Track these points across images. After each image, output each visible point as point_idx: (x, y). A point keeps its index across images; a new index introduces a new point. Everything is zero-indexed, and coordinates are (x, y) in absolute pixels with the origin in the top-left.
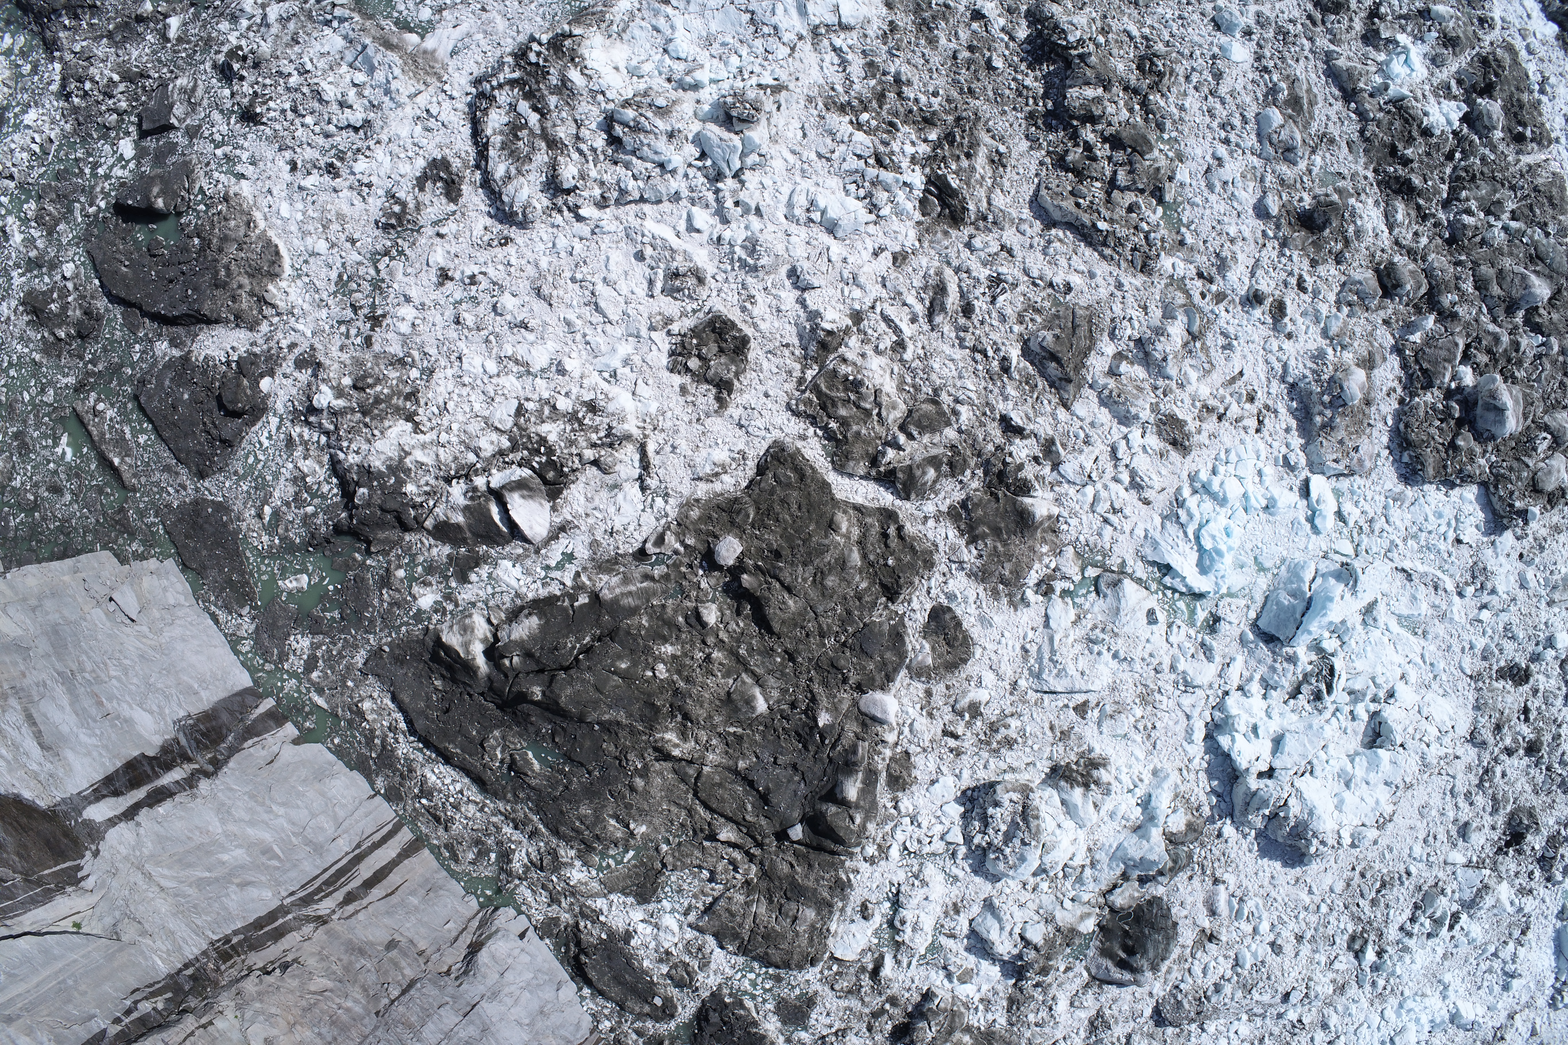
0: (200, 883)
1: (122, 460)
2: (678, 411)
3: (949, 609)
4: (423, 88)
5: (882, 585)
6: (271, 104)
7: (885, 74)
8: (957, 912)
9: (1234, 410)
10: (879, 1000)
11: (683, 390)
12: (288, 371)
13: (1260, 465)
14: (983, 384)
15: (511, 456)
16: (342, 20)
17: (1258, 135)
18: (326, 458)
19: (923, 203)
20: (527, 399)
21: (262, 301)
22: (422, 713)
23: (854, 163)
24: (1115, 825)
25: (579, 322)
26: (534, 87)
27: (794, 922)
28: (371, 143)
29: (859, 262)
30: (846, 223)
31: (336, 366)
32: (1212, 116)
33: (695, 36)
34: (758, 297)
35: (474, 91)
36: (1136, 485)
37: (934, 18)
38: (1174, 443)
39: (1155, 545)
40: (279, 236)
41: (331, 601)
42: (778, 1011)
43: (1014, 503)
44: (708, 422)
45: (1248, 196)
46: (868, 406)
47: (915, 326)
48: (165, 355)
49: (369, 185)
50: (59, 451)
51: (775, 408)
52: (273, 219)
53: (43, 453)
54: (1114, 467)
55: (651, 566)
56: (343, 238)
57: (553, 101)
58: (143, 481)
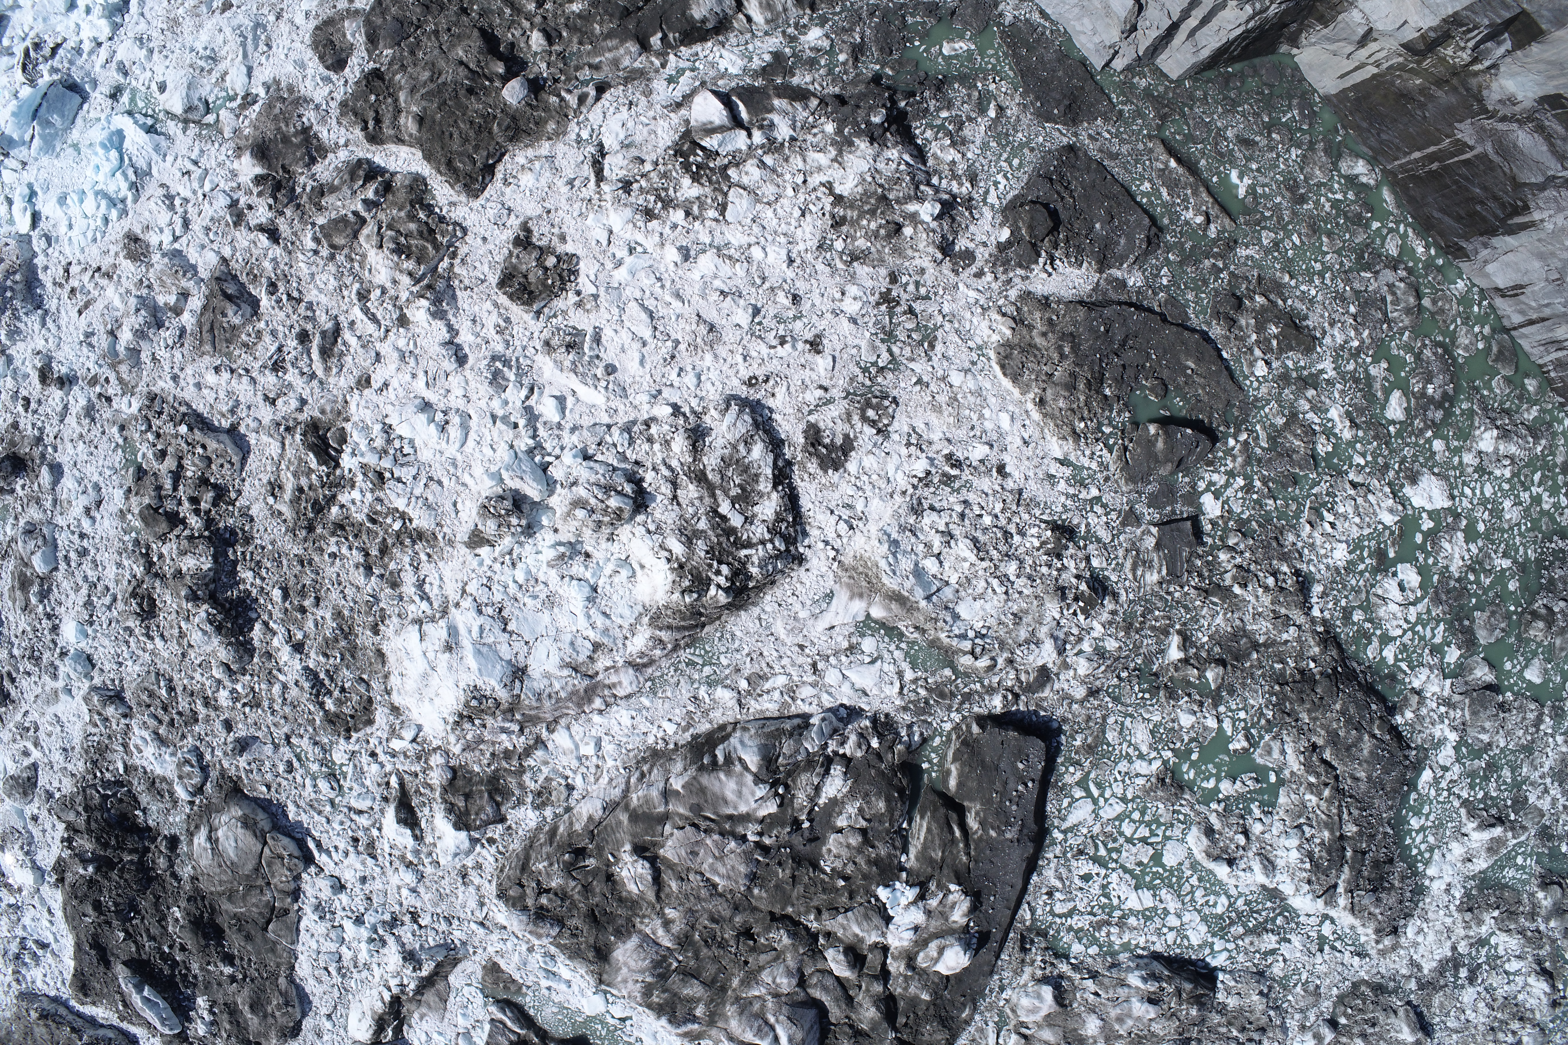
1: (1166, 164)
2: (567, 218)
3: (328, 68)
5: (383, 80)
6: (1037, 544)
7: (382, 576)
9: (87, 276)
11: (563, 238)
12: (982, 249)
13: (69, 233)
14: (293, 271)
15: (726, 161)
16: (963, 637)
17: (56, 546)
18: (931, 162)
19: (343, 439)
20: (717, 220)
21: (1018, 321)
23: (407, 473)
25: (668, 298)
26: (723, 539)
28: (911, 491)
29: (400, 376)
30: (411, 409)
31: (921, 246)
32: (94, 561)
33: (565, 607)
34: (493, 332)
35: (801, 550)
36: (169, 198)
37: (336, 640)
38: (136, 240)
39: (157, 148)
40: (1009, 393)
41: (916, 32)
43: (270, 167)
44: (539, 211)
45: (68, 483)
46: (389, 233)
47: (351, 318)
48: (1129, 272)
49: (909, 444)
50: (1247, 181)
51: (475, 230)
52: (1017, 411)
53: (1267, 181)
54: (186, 212)
55: (592, 79)
56: (933, 387)
57: (703, 525)
58: (1141, 146)
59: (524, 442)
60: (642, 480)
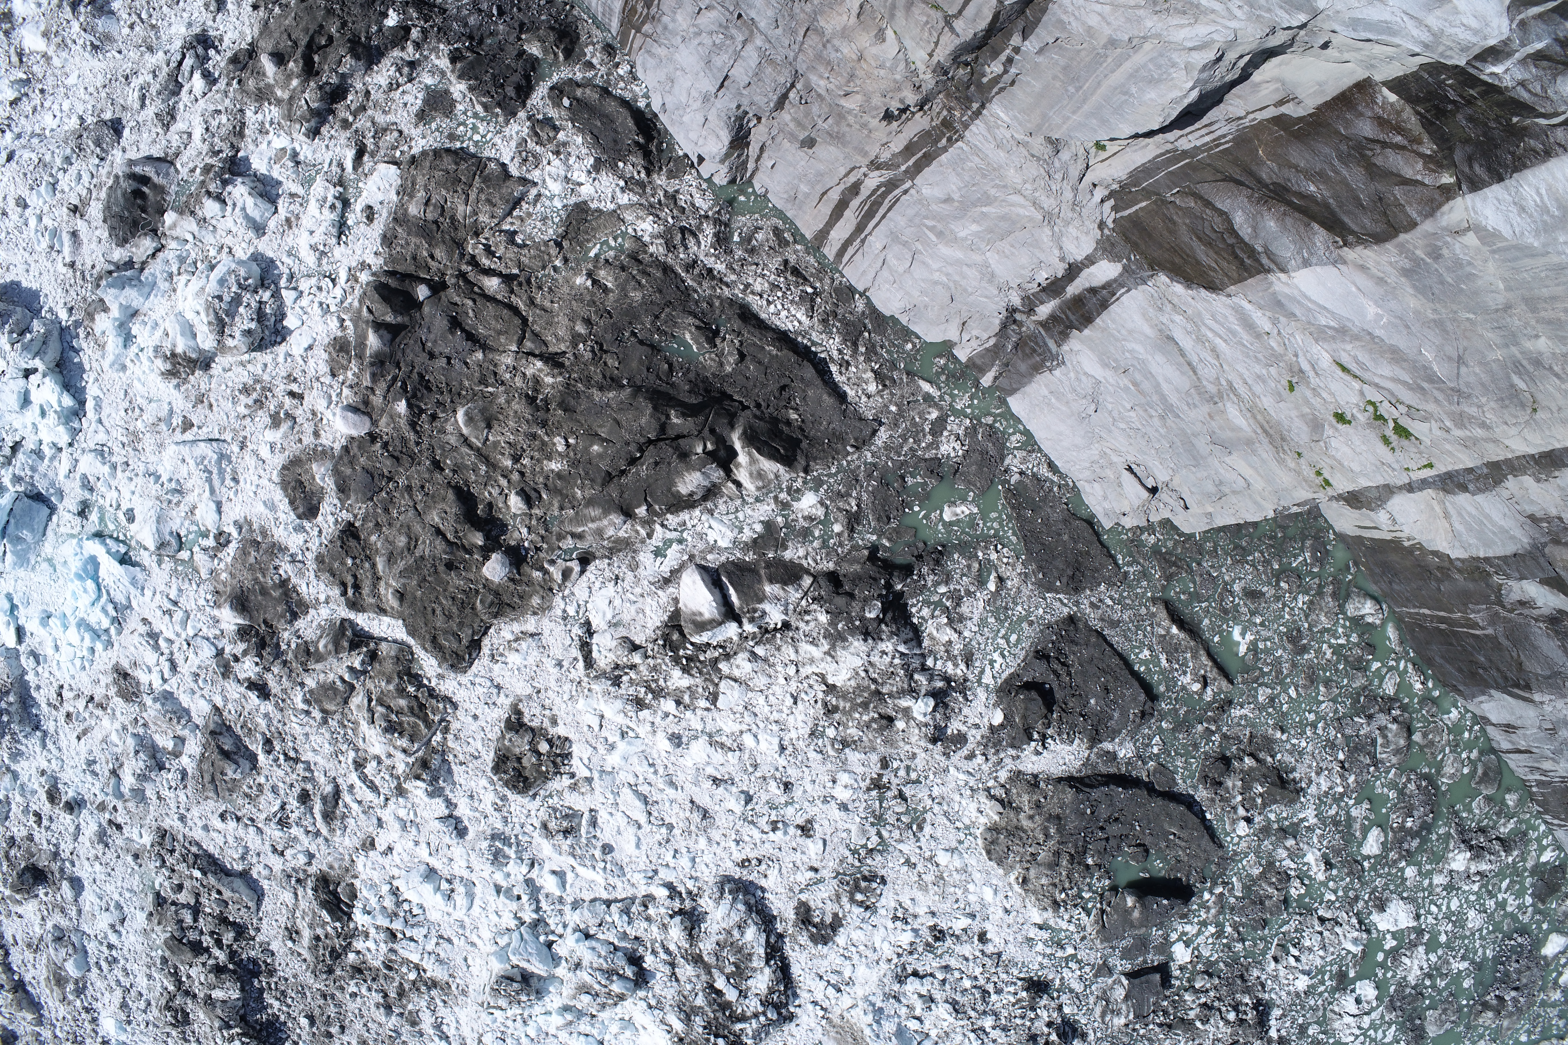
0: (988, 200)
1: (1168, 632)
2: (558, 700)
3: (299, 517)
4: (845, 1014)
5: (358, 539)
6: (1013, 1000)
7: (401, 1015)
8: (288, 220)
9: (81, 704)
10: (358, 125)
11: (554, 722)
12: (974, 731)
13: (57, 656)
14: (287, 728)
15: (717, 654)
17: (86, 952)
18: (926, 643)
19: (354, 896)
20: (708, 709)
21: (1006, 804)
22: (808, 384)
23: (418, 933)
24: (153, 316)
25: (662, 786)
26: (719, 1014)
27: (429, 200)
28: (895, 960)
29: (403, 842)
30: (416, 878)
31: (913, 740)
34: (491, 808)
35: (792, 1009)
38: (126, 675)
39: (134, 582)
40: (994, 869)
41: (916, 495)
42: (453, 103)
43: (251, 618)
44: (529, 690)
45: (89, 897)
46: (380, 709)
47: (350, 782)
48: (1121, 744)
49: (895, 918)
50: (1249, 637)
51: (467, 705)
52: (1000, 884)
53: (1270, 634)
54: (172, 653)
55: (576, 548)
56: (920, 868)
57: (700, 1001)
58: (1143, 611)
59: (528, 916)
60: (641, 958)
